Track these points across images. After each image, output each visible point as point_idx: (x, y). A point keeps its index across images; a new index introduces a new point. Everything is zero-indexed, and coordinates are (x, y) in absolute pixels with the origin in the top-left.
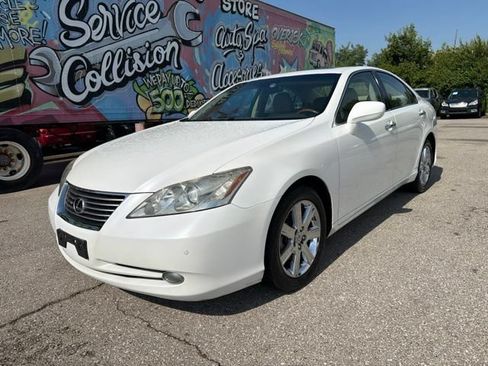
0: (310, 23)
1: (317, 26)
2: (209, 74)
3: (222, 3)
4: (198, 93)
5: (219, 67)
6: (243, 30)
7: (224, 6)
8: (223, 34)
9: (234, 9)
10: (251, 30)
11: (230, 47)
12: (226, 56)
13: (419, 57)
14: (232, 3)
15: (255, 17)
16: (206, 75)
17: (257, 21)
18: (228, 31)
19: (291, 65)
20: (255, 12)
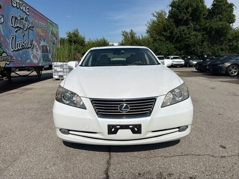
0: (49, 21)
1: (52, 23)
2: (8, 41)
3: (12, 1)
4: (4, 52)
5: (13, 38)
6: (23, 19)
7: (13, 4)
8: (14, 19)
9: (18, 7)
10: (26, 20)
11: (17, 27)
12: (16, 32)
13: (82, 43)
14: (17, 3)
15: (27, 13)
16: (7, 42)
17: (29, 15)
18: (16, 18)
19: (44, 41)
20: (27, 10)
